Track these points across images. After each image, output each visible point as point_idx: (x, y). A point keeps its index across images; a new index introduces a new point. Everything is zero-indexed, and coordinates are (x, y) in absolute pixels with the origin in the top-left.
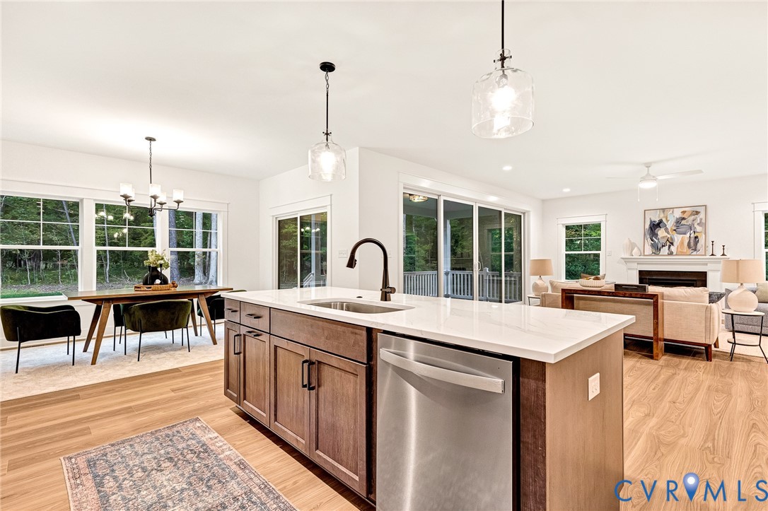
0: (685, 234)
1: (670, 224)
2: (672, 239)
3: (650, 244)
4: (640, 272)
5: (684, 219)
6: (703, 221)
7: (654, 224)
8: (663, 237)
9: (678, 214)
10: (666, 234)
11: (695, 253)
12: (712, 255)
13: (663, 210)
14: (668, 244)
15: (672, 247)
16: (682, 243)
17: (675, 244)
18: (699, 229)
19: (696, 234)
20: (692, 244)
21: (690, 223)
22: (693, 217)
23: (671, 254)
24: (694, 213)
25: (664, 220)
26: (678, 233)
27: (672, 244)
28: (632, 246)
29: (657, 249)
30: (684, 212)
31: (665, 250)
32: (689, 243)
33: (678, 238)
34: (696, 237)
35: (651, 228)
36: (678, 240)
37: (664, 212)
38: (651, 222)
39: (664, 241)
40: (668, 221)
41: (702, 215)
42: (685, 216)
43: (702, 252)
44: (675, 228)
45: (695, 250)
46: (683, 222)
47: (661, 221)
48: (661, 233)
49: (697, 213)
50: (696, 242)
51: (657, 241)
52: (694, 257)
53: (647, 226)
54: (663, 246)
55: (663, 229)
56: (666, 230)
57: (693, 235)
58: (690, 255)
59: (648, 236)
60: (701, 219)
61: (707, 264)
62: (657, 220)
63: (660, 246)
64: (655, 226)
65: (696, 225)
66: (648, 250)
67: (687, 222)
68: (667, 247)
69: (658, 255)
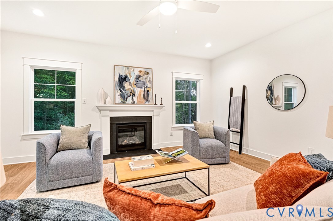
0: (141, 88)
1: (132, 79)
2: (134, 91)
3: (119, 94)
4: (111, 118)
5: (140, 76)
6: (151, 80)
7: (122, 78)
8: (128, 89)
9: (137, 73)
10: (129, 87)
11: (147, 103)
12: (156, 104)
13: (128, 67)
14: (132, 95)
15: (134, 97)
16: (140, 95)
17: (136, 95)
18: (149, 85)
19: (148, 89)
20: (146, 96)
21: (144, 80)
22: (145, 76)
23: (133, 103)
24: (146, 73)
25: (128, 76)
26: (137, 87)
27: (134, 95)
28: (106, 96)
29: (124, 98)
30: (140, 71)
31: (129, 100)
32: (144, 95)
33: (138, 91)
34: (148, 91)
35: (119, 81)
36: (138, 92)
37: (128, 69)
38: (120, 76)
39: (129, 92)
40: (131, 76)
41: (150, 76)
42: (141, 74)
43: (151, 102)
44: (135, 83)
45: (147, 100)
46: (140, 79)
47: (126, 76)
48: (126, 85)
49: (148, 73)
50: (148, 95)
51: (124, 92)
52: (147, 105)
53: (117, 79)
54: (128, 96)
55: (128, 83)
56: (130, 83)
57: (146, 89)
58: (145, 104)
59: (118, 88)
60: (150, 78)
61: (153, 111)
62: (124, 75)
63: (126, 96)
64: (123, 80)
65: (147, 82)
66: (118, 99)
67: (142, 79)
68: (131, 97)
69: (125, 103)
